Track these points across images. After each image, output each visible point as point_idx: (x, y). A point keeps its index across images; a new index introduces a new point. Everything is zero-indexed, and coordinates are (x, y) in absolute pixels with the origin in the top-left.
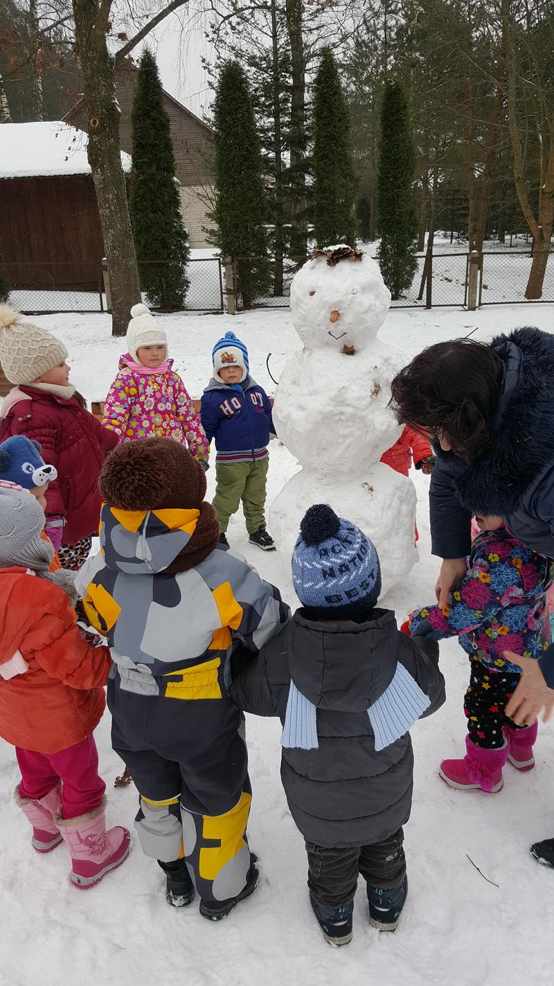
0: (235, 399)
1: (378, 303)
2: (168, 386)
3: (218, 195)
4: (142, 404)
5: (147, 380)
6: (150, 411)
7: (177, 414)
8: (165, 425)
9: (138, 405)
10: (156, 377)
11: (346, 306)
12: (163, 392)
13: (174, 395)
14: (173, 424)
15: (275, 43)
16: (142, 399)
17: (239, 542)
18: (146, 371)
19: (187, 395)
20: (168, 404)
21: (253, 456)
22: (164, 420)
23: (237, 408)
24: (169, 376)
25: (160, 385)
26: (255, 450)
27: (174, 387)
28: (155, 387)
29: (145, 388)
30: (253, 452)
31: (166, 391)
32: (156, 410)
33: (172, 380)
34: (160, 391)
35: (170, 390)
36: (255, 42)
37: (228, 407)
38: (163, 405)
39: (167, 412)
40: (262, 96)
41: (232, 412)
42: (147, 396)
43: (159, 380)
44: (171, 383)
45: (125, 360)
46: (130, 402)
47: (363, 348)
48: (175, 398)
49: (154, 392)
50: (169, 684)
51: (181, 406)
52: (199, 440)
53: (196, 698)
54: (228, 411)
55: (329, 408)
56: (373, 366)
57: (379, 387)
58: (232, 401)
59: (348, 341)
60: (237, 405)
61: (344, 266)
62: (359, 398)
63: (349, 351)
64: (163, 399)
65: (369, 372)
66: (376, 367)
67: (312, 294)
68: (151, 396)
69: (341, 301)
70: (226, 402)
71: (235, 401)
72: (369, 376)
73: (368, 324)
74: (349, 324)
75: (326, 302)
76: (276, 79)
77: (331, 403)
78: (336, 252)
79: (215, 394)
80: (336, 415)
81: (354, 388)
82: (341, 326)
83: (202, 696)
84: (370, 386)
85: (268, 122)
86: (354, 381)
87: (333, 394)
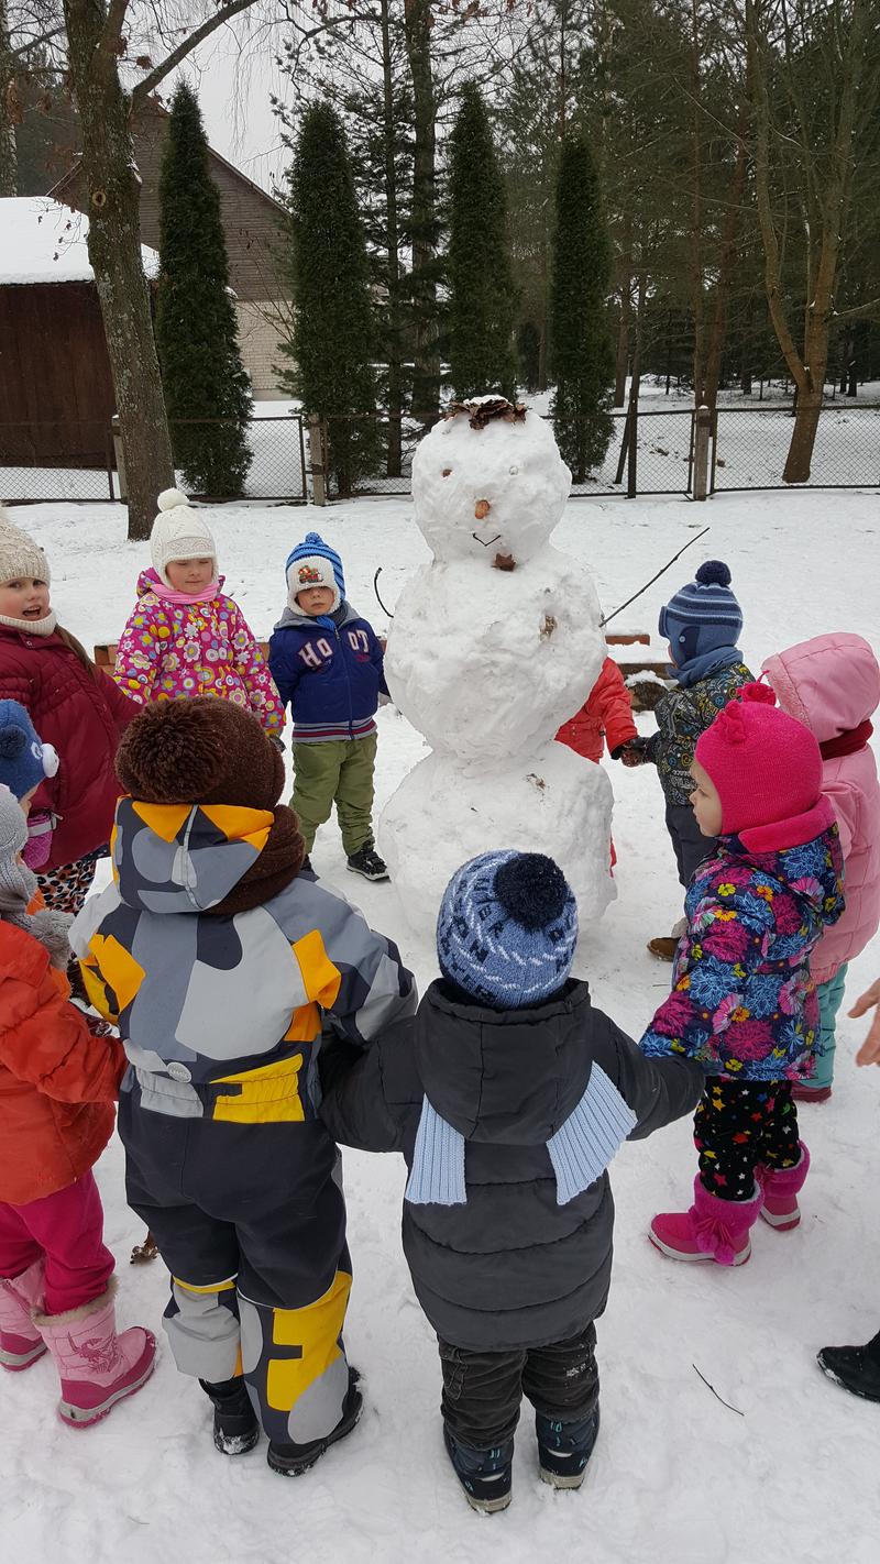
0: (323, 641)
1: (550, 488)
2: (219, 620)
3: (297, 316)
4: (180, 652)
5: (186, 613)
6: (194, 662)
7: (235, 664)
8: (218, 683)
9: (174, 655)
10: (200, 607)
11: (500, 492)
12: (213, 630)
13: (229, 634)
14: (230, 681)
15: (388, 74)
16: (180, 643)
17: (334, 867)
18: (183, 599)
19: (249, 633)
20: (222, 650)
21: (351, 732)
22: (218, 676)
23: (326, 655)
24: (221, 604)
25: (208, 621)
26: (355, 722)
27: (229, 621)
28: (200, 623)
29: (183, 626)
30: (351, 725)
31: (217, 630)
32: (204, 661)
33: (225, 610)
34: (208, 629)
35: (224, 626)
36: (356, 73)
37: (312, 655)
38: (214, 652)
39: (221, 663)
40: (367, 158)
41: (318, 662)
42: (187, 639)
43: (205, 611)
44: (224, 615)
45: (148, 581)
46: (158, 651)
47: (528, 560)
48: (230, 639)
49: (200, 632)
50: (220, 1099)
51: (240, 651)
52: (270, 705)
53: (263, 1121)
54: (311, 660)
55: (474, 656)
56: (544, 589)
57: (553, 621)
58: (319, 643)
59: (504, 548)
60: (326, 650)
61: (497, 430)
62: (521, 640)
63: (505, 564)
64: (215, 643)
65: (538, 599)
66: (548, 590)
67: (446, 473)
68: (195, 639)
69: (492, 486)
70: (308, 646)
71: (323, 645)
72: (537, 604)
73: (536, 522)
74: (505, 522)
75: (468, 487)
76: (389, 132)
77: (477, 647)
78: (484, 408)
79: (291, 633)
80: (485, 666)
81: (514, 623)
82: (492, 526)
83: (272, 1117)
84: (539, 620)
85: (377, 199)
86: (514, 613)
87: (480, 632)
